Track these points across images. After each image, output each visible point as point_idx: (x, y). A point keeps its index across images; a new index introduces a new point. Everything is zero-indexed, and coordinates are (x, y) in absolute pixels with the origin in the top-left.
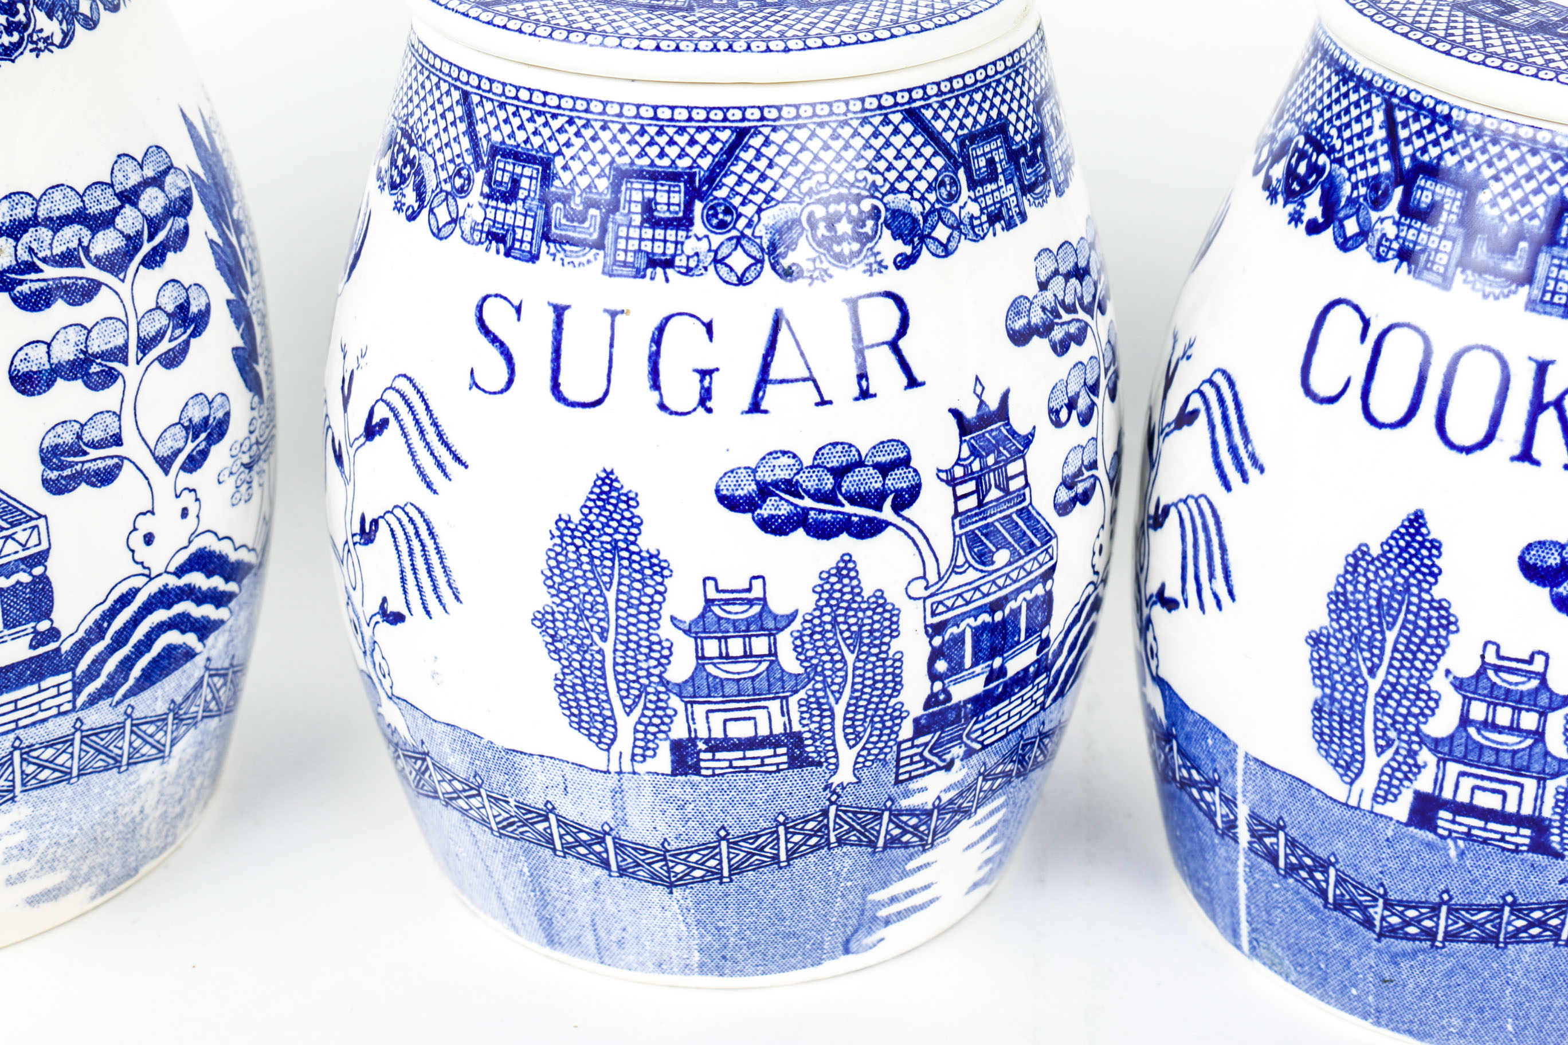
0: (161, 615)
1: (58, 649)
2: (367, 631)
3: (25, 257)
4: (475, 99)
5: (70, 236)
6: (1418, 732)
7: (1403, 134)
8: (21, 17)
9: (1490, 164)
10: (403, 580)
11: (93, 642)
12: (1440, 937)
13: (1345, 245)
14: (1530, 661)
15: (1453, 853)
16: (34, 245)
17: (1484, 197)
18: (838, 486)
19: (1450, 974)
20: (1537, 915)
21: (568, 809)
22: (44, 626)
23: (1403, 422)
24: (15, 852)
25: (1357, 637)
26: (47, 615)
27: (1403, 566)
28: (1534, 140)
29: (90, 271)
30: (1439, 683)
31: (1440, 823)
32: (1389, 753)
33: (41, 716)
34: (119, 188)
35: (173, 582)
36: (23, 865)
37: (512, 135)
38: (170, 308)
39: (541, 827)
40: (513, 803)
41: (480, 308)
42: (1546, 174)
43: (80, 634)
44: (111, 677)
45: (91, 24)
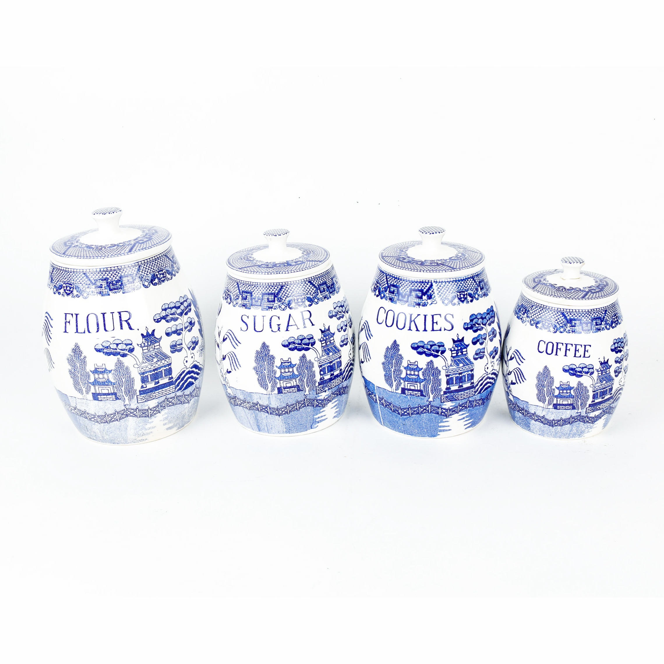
0: (188, 376)
1: (173, 381)
2: (224, 376)
3: (167, 314)
4: (239, 284)
5: (174, 310)
6: (400, 377)
7: (388, 280)
8: (165, 275)
9: (401, 284)
10: (231, 365)
11: (178, 380)
12: (410, 414)
13: (382, 298)
14: (415, 363)
15: (409, 398)
16: (168, 312)
17: (400, 289)
18: (301, 342)
19: (413, 421)
20: (424, 408)
21: (261, 403)
22: (171, 376)
23: (392, 326)
24: (165, 419)
25: (389, 362)
26: (171, 374)
27: (394, 349)
28: (406, 280)
29: (177, 316)
30: (402, 368)
31: (406, 393)
32: (396, 381)
33: (170, 393)
34: (180, 302)
35: (191, 370)
36: (166, 421)
37: (245, 289)
38: (189, 322)
39: (256, 407)
40: (251, 403)
41: (242, 317)
42: (409, 285)
43: (176, 378)
44: (181, 386)
45: (175, 275)
